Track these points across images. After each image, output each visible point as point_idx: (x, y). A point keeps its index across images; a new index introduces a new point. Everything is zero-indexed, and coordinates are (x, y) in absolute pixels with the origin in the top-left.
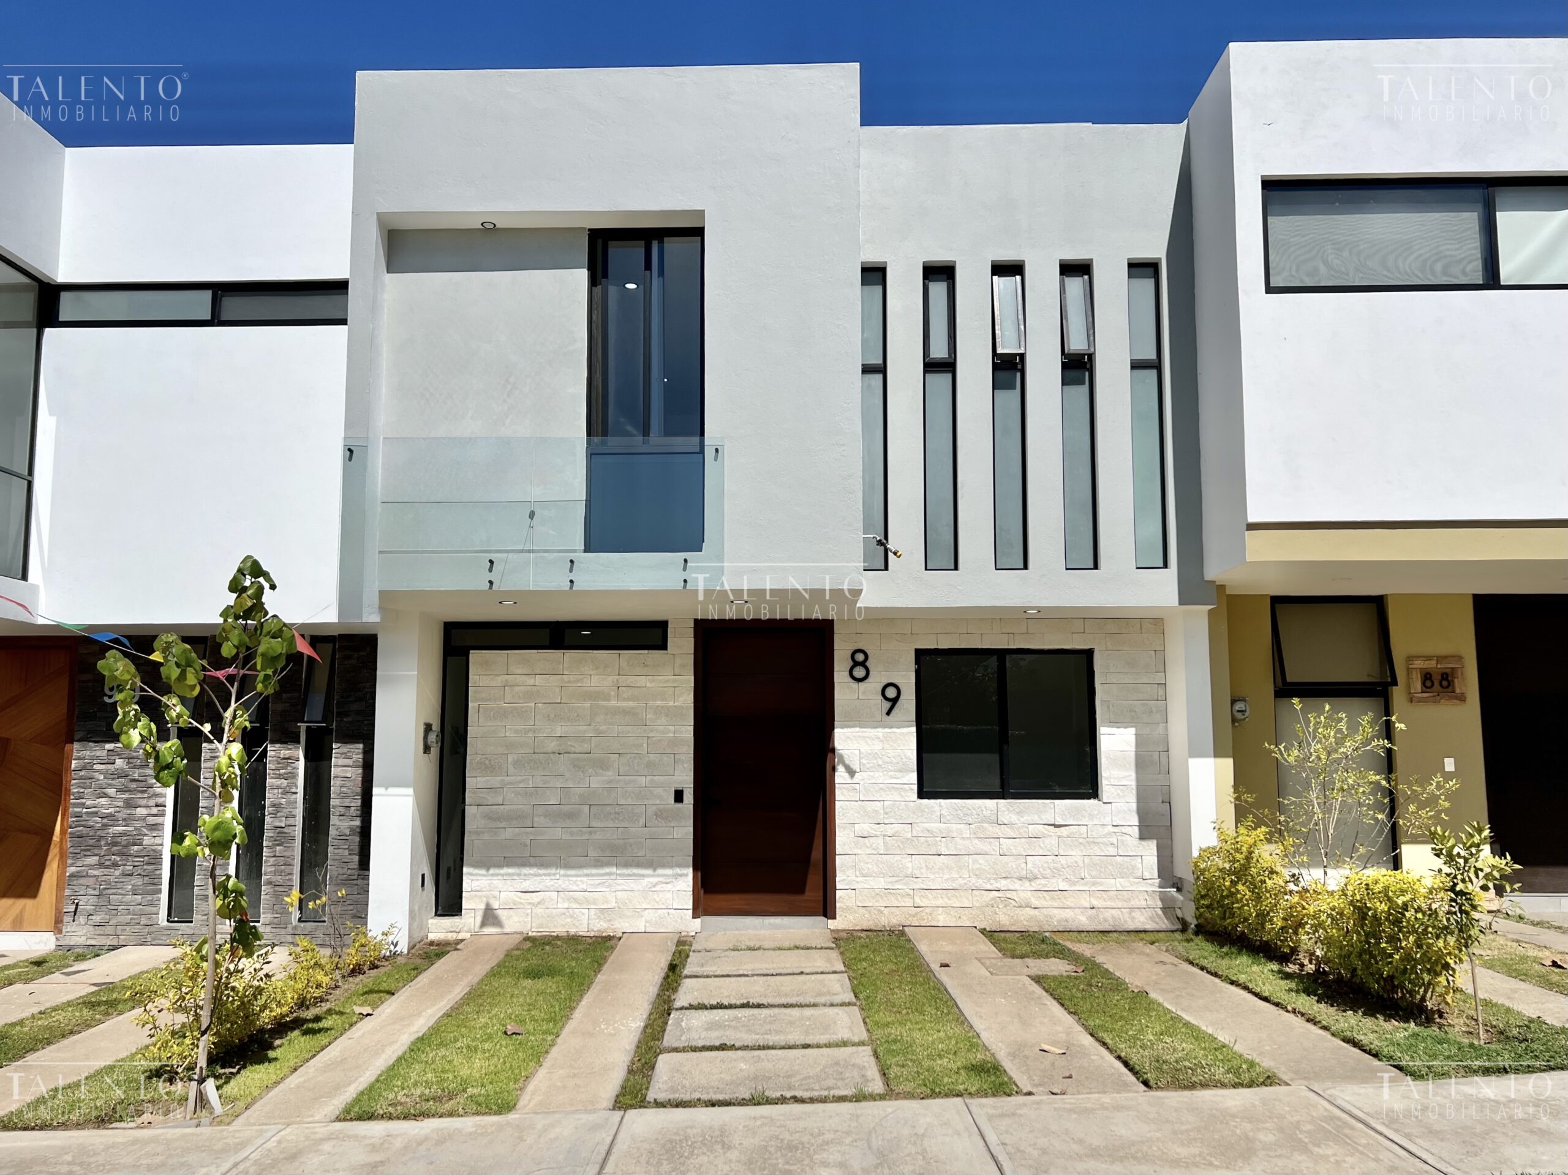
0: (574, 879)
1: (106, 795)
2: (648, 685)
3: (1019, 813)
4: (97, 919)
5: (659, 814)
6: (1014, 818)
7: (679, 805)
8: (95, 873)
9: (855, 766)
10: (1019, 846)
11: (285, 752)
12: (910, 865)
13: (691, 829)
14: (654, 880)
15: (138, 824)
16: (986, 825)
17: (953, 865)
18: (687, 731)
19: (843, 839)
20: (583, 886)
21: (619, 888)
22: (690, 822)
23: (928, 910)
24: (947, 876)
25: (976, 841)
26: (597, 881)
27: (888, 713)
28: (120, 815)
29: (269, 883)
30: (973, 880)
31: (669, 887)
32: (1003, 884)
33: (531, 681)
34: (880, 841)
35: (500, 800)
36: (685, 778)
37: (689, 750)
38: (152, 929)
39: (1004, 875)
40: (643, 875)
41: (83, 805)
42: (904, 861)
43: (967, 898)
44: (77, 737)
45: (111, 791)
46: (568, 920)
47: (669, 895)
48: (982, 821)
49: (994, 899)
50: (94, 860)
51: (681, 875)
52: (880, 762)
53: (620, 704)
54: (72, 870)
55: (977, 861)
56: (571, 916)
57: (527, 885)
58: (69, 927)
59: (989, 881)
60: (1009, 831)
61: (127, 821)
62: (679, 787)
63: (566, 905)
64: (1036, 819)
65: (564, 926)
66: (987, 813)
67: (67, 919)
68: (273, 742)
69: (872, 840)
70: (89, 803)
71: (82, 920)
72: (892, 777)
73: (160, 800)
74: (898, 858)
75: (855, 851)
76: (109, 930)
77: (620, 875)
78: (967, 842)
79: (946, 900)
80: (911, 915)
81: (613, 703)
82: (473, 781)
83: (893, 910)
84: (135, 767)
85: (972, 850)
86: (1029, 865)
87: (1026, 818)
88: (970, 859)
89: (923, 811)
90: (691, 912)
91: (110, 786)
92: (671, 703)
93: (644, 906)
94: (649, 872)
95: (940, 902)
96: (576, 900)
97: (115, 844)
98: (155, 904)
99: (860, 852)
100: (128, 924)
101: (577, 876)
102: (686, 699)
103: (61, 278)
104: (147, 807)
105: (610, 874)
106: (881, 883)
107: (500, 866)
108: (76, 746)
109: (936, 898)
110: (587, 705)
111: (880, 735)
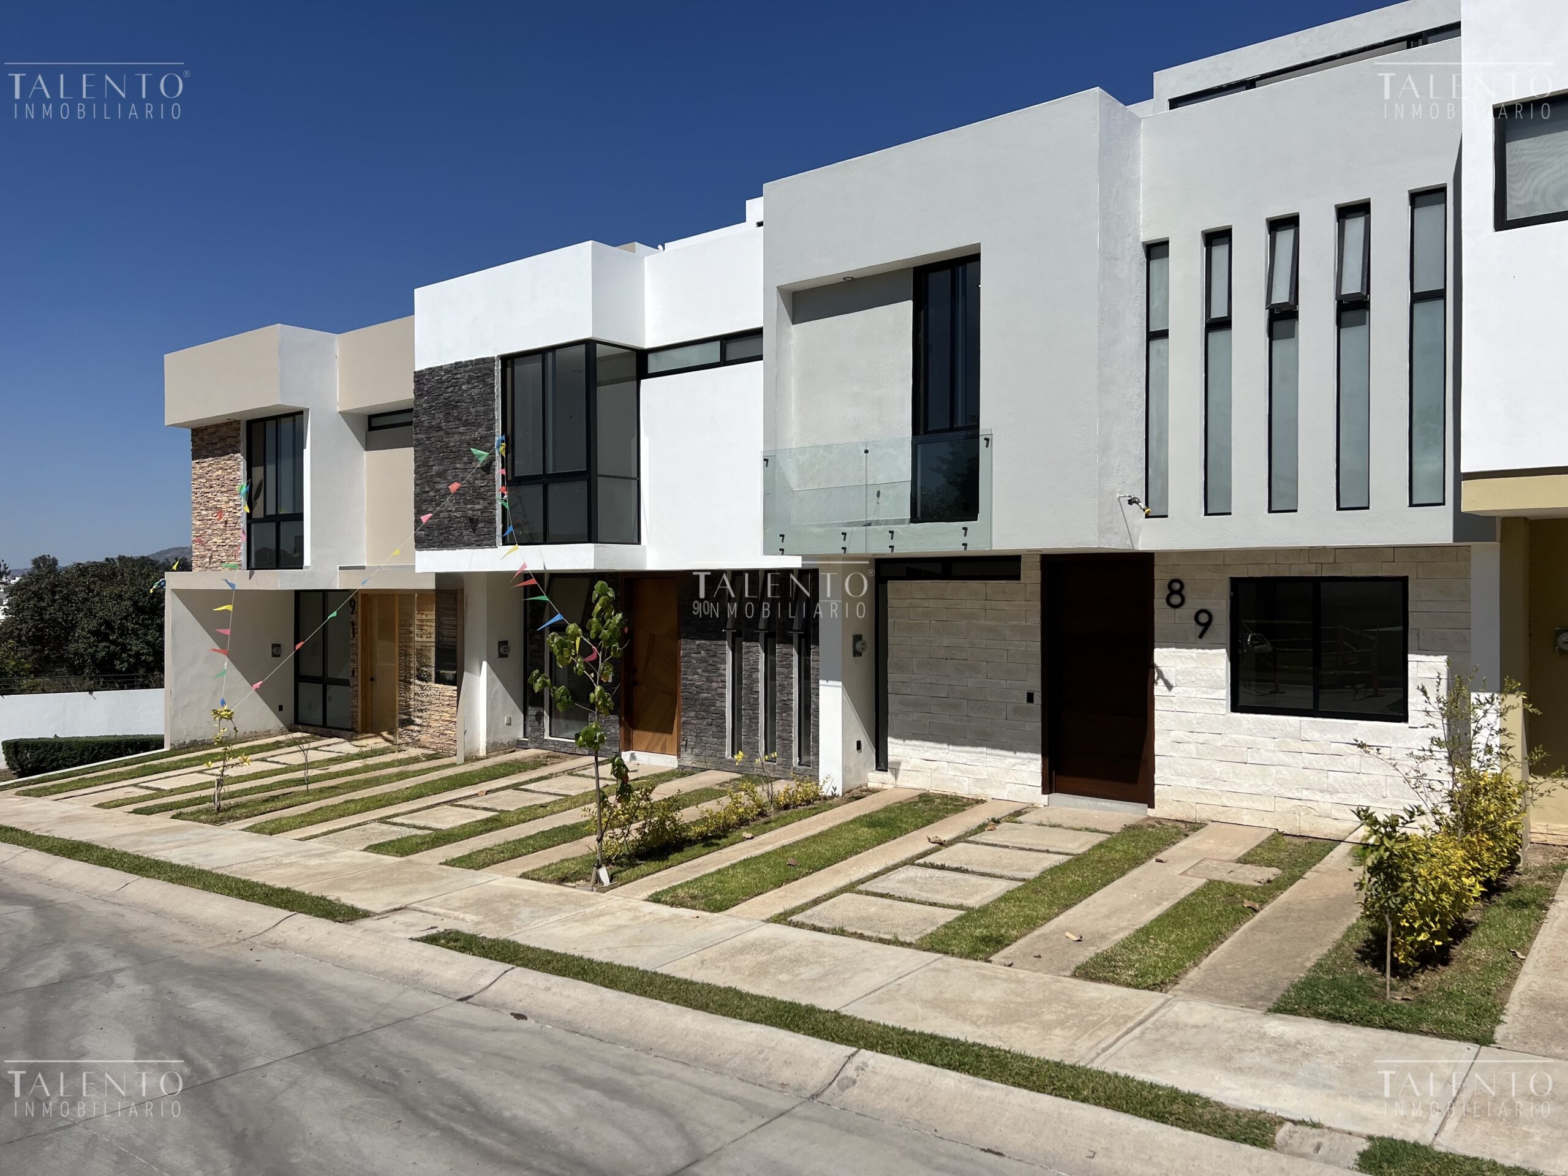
0: (958, 754)
1: (697, 673)
2: (1007, 608)
3: (1322, 731)
4: (696, 751)
5: (1016, 710)
6: (1317, 736)
7: (1030, 705)
8: (693, 722)
9: (1172, 682)
10: (1321, 762)
11: (785, 650)
12: (1219, 769)
13: (1040, 724)
14: (1013, 761)
15: (714, 693)
16: (1290, 740)
17: (1258, 773)
18: (1036, 647)
19: (1161, 743)
20: (964, 761)
21: (988, 764)
22: (1039, 719)
23: (1233, 810)
24: (1252, 782)
25: (1281, 755)
26: (974, 757)
27: (1201, 636)
28: (704, 687)
29: (780, 737)
30: (1276, 788)
31: (1024, 767)
32: (1305, 794)
33: (926, 604)
34: (1193, 747)
35: (909, 691)
36: (1034, 683)
37: (1037, 661)
38: (723, 760)
39: (1306, 786)
40: (1005, 756)
41: (687, 679)
42: (1213, 766)
43: (1270, 803)
44: (682, 636)
45: (700, 671)
46: (955, 784)
47: (1024, 774)
48: (1286, 736)
49: (1295, 806)
50: (692, 714)
51: (1032, 759)
52: (1193, 679)
53: (987, 623)
54: (683, 719)
55: (1280, 771)
56: (957, 782)
57: (927, 755)
58: (684, 755)
59: (1291, 790)
60: (1312, 747)
61: (708, 690)
62: (1031, 690)
63: (954, 773)
64: (1339, 738)
65: (953, 788)
66: (1291, 730)
67: (683, 749)
68: (779, 643)
69: (1186, 745)
70: (690, 677)
71: (689, 751)
72: (1203, 692)
73: (723, 678)
74: (1209, 762)
75: (1171, 754)
76: (702, 758)
77: (990, 754)
78: (1270, 754)
79: (1251, 803)
80: (1219, 813)
81: (982, 622)
82: (893, 677)
83: (1204, 806)
84: (710, 656)
85: (1275, 761)
86: (1331, 780)
87: (1330, 736)
88: (1273, 770)
89: (1232, 724)
90: (1040, 789)
91: (699, 667)
92: (1024, 623)
93: (1007, 780)
94: (1011, 754)
95: (1245, 804)
96: (960, 770)
97: (702, 705)
98: (723, 744)
99: (1175, 754)
100: (711, 756)
101: (961, 752)
102: (1035, 620)
103: (647, 345)
104: (717, 682)
105: (982, 753)
106: (1194, 782)
107: (911, 739)
108: (682, 641)
109: (1241, 800)
110: (965, 622)
111: (1194, 655)
